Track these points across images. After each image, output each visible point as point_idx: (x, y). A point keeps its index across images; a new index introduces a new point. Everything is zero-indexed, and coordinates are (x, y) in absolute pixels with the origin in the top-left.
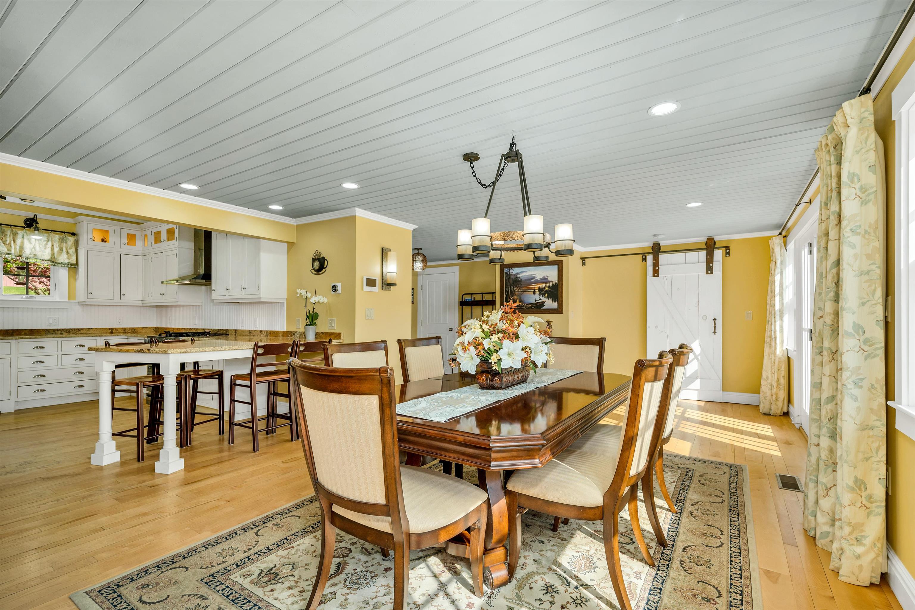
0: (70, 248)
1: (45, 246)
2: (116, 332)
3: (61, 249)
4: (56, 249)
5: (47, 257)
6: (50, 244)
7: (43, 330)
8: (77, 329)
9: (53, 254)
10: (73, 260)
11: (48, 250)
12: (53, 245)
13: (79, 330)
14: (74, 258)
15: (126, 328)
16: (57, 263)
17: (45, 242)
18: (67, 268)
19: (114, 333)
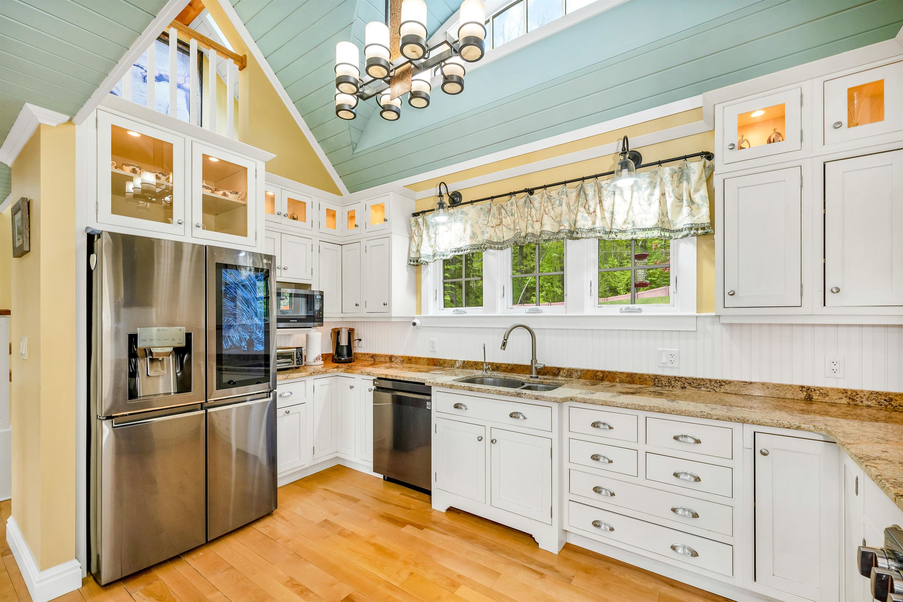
0: (697, 190)
1: (649, 199)
2: (821, 399)
3: (679, 199)
4: (670, 200)
5: (651, 220)
6: (657, 192)
7: (649, 376)
8: (716, 381)
9: (664, 214)
10: (703, 217)
11: (655, 208)
12: (663, 194)
13: (721, 383)
14: (705, 211)
15: (856, 393)
16: (673, 231)
17: (648, 191)
18: (695, 238)
19: (816, 402)
